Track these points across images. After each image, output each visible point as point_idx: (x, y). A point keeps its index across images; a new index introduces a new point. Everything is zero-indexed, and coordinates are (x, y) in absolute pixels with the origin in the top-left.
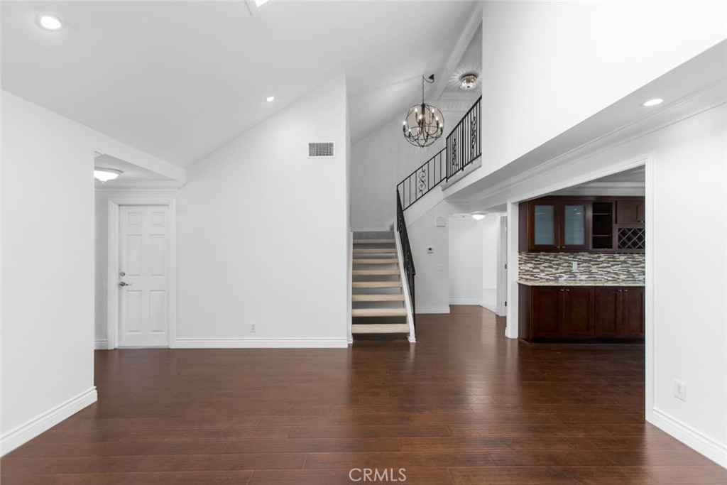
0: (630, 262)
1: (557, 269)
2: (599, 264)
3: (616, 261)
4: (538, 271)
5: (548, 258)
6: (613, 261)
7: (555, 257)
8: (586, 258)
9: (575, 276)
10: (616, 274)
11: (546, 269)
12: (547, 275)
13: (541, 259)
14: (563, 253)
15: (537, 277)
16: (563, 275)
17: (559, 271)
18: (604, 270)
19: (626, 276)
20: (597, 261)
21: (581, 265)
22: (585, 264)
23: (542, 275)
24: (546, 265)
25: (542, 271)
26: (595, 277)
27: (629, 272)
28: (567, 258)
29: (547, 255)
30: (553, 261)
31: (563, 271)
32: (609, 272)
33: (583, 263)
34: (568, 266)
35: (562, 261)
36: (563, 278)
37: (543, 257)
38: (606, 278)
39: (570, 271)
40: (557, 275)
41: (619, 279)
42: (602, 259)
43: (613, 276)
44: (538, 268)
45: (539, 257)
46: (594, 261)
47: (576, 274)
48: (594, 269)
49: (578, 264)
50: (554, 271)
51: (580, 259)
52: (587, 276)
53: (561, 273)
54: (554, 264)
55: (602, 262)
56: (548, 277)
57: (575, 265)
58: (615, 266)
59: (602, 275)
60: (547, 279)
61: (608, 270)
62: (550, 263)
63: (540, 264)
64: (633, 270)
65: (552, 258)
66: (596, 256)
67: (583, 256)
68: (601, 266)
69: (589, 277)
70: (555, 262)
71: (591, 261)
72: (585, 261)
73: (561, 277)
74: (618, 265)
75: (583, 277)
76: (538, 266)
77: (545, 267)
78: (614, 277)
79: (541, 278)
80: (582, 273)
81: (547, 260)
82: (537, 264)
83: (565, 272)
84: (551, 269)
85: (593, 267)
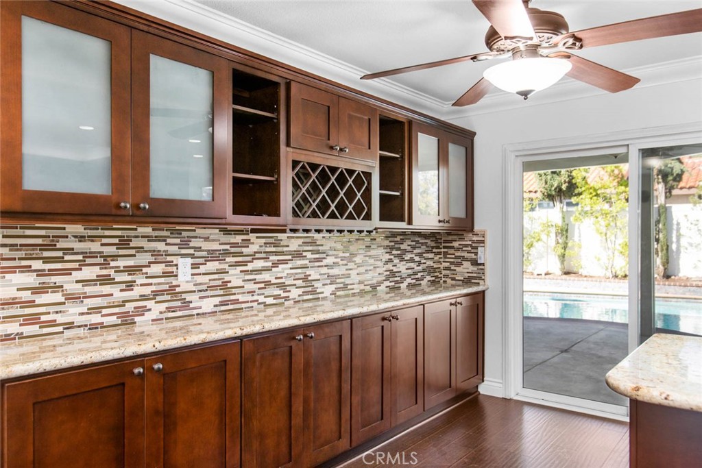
0: (309, 255)
1: (130, 286)
2: (244, 263)
3: (282, 253)
4: (58, 297)
5: (95, 247)
6: (276, 253)
7: (124, 243)
8: (215, 246)
9: (186, 304)
10: (282, 286)
11: (90, 290)
12: (92, 310)
13: (69, 251)
14: (147, 230)
15: (52, 323)
16: (150, 304)
17: (137, 292)
18: (259, 277)
19: (300, 291)
20: (241, 254)
21: (203, 269)
22: (213, 266)
23: (73, 313)
24: (89, 273)
25: (73, 298)
26: (236, 302)
27: (305, 278)
28: (161, 246)
29: (92, 238)
30: (115, 257)
31: (147, 291)
32: (268, 283)
33: (207, 260)
34: (166, 275)
35: (143, 259)
36: (149, 316)
37: (78, 246)
38: (261, 299)
39: (172, 291)
40: (130, 307)
41: (287, 298)
42: (253, 248)
43: (278, 292)
44: (56, 288)
45: (61, 244)
46: (235, 255)
47: (188, 297)
48: (235, 277)
49: (195, 266)
50: (118, 294)
51: (198, 249)
52: (217, 300)
53: (143, 298)
54: (118, 270)
55: (254, 257)
56: (95, 318)
57: (184, 266)
58: (281, 266)
59: (252, 293)
60: (93, 327)
61: (266, 276)
62: (104, 266)
63: (67, 272)
64: (313, 274)
65: (111, 250)
66: (238, 239)
67: (207, 239)
68: (250, 267)
69: (223, 304)
70: (121, 263)
71: (226, 253)
72: (213, 256)
73: (141, 311)
74: (285, 262)
75: (208, 305)
76: (58, 280)
77: (85, 282)
78: (276, 297)
79: (69, 326)
80: (204, 291)
81: (93, 255)
82: (53, 272)
83: (156, 294)
84: (106, 289)
85: (232, 271)
